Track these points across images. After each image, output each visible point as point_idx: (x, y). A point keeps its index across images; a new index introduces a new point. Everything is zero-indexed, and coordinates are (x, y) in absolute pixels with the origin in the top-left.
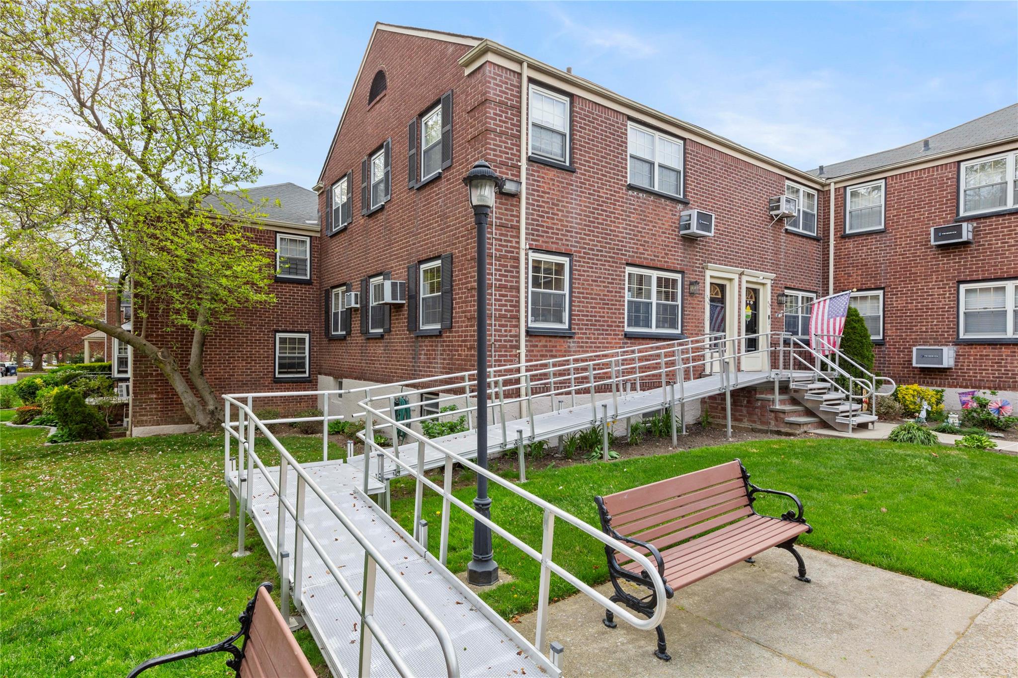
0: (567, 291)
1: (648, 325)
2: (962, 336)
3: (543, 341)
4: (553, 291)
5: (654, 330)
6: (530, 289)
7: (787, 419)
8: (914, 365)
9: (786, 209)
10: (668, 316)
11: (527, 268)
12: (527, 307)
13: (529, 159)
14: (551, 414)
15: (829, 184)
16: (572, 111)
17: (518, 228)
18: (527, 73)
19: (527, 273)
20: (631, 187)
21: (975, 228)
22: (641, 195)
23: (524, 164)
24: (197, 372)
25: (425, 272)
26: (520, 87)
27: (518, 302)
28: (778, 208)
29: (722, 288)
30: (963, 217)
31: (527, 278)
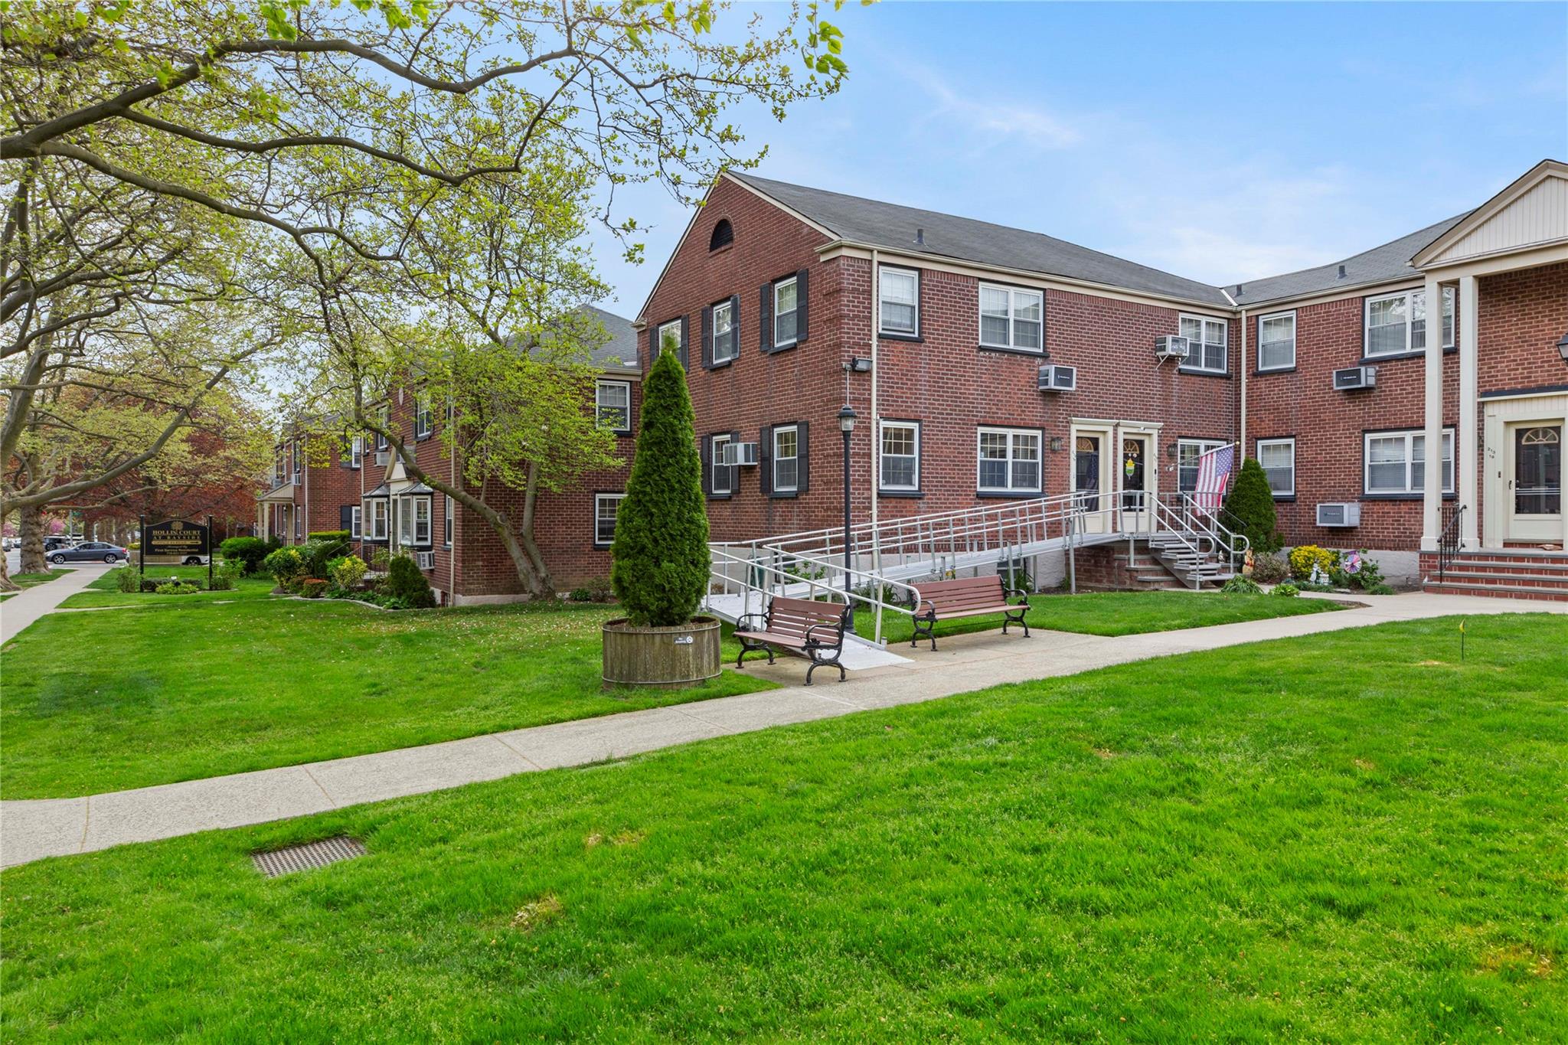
0: (916, 455)
1: (1003, 484)
2: (1367, 492)
3: (894, 503)
4: (903, 455)
5: (1010, 489)
6: (881, 454)
7: (1140, 577)
8: (1318, 524)
9: (1173, 350)
10: (1026, 474)
11: (878, 436)
12: (878, 471)
13: (880, 336)
14: (899, 567)
15: (1240, 312)
16: (920, 284)
17: (869, 401)
18: (877, 258)
19: (878, 441)
20: (981, 349)
21: (1378, 371)
22: (993, 354)
23: (874, 342)
24: (530, 537)
25: (780, 435)
26: (871, 273)
27: (870, 467)
28: (1163, 349)
29: (1095, 442)
30: (1368, 359)
31: (878, 445)
